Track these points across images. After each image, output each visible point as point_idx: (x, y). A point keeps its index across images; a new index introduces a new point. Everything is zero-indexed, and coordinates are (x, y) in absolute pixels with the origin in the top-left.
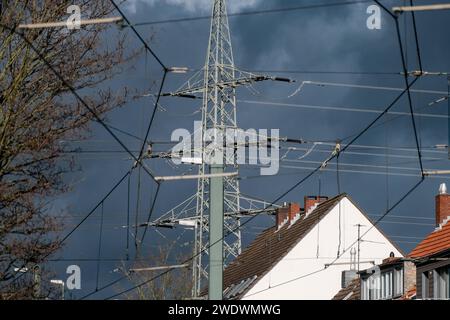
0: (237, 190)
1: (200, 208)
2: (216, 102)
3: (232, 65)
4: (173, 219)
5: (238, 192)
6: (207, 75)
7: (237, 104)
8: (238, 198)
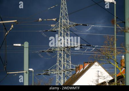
0: (70, 62)
1: (58, 68)
2: (63, 33)
3: (68, 21)
4: (49, 72)
5: (71, 63)
6: (59, 24)
7: (70, 33)
8: (71, 65)
